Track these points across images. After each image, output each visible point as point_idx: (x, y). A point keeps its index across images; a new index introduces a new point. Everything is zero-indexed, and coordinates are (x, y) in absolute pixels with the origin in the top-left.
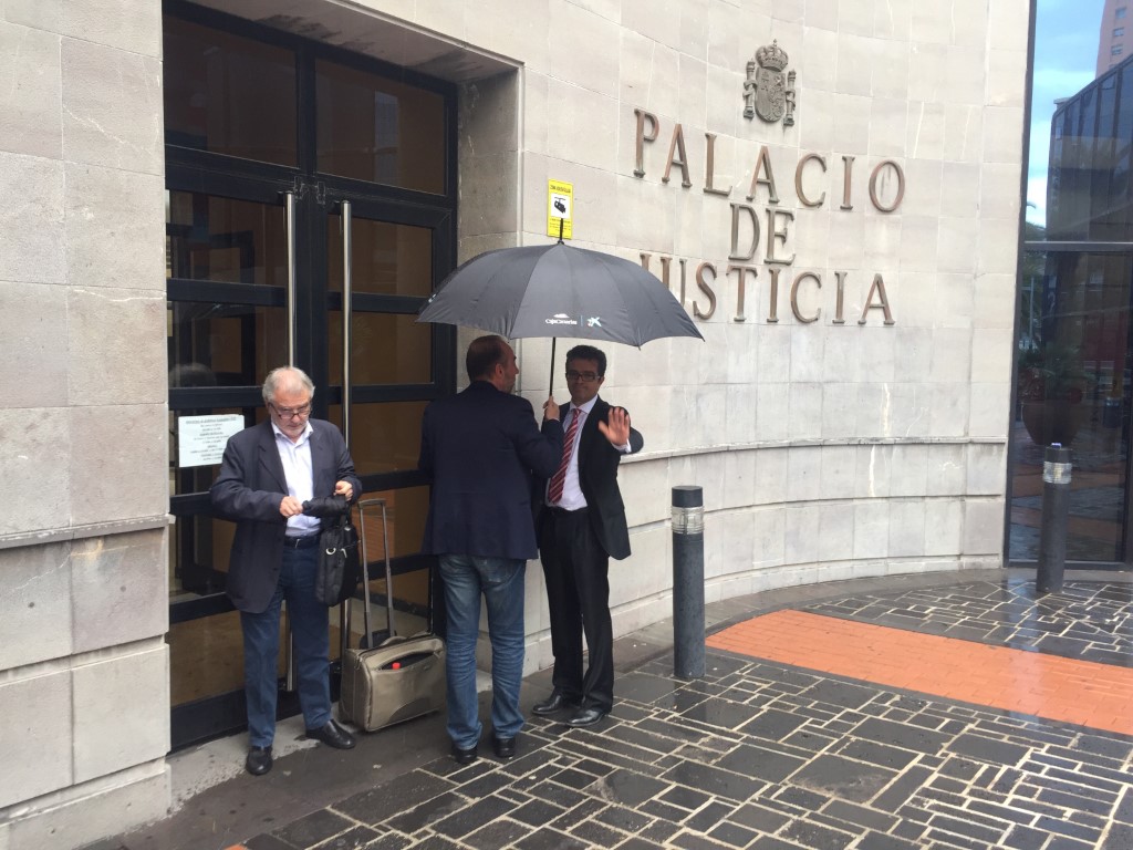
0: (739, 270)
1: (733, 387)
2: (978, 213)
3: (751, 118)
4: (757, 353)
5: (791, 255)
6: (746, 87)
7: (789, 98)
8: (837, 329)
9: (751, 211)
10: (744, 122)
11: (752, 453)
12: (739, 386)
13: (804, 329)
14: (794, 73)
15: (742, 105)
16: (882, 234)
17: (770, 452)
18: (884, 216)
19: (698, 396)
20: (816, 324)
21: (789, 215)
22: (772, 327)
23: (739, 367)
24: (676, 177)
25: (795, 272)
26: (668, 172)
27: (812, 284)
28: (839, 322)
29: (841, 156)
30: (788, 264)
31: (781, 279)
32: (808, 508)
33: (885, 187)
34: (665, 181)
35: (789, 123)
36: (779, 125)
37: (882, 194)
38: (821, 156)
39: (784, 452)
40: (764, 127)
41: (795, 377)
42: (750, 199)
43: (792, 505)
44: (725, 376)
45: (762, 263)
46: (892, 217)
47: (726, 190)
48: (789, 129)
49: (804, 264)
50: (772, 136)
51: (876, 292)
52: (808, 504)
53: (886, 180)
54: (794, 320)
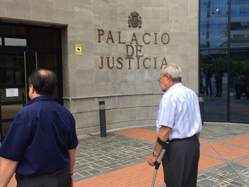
0: (129, 58)
1: (129, 82)
2: (188, 43)
3: (130, 27)
4: (135, 75)
5: (142, 54)
6: (128, 21)
7: (140, 22)
8: (155, 69)
9: (131, 46)
10: (128, 28)
11: (135, 96)
12: (130, 82)
13: (147, 70)
14: (141, 17)
15: (128, 25)
16: (165, 49)
17: (139, 96)
18: (165, 45)
19: (119, 84)
20: (150, 68)
21: (141, 46)
22: (138, 70)
23: (130, 78)
24: (110, 41)
25: (144, 58)
26: (107, 40)
27: (148, 60)
28: (155, 68)
29: (154, 33)
30: (142, 56)
31: (140, 59)
32: (150, 108)
33: (165, 39)
34: (107, 42)
35: (140, 27)
36: (138, 28)
37: (164, 40)
38: (149, 33)
39: (143, 96)
40: (134, 28)
41: (145, 80)
42: (131, 43)
43: (145, 107)
44: (126, 80)
45: (135, 56)
46: (167, 45)
47: (124, 42)
48: (140, 28)
49: (146, 56)
50: (136, 30)
51: (164, 61)
52: (150, 107)
53: (165, 37)
54: (144, 68)
